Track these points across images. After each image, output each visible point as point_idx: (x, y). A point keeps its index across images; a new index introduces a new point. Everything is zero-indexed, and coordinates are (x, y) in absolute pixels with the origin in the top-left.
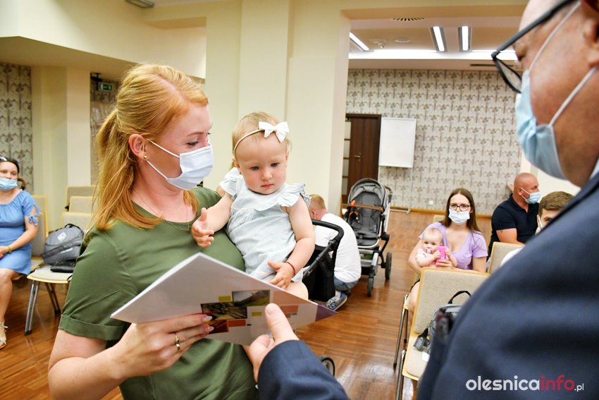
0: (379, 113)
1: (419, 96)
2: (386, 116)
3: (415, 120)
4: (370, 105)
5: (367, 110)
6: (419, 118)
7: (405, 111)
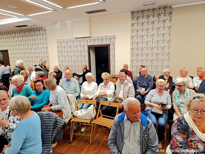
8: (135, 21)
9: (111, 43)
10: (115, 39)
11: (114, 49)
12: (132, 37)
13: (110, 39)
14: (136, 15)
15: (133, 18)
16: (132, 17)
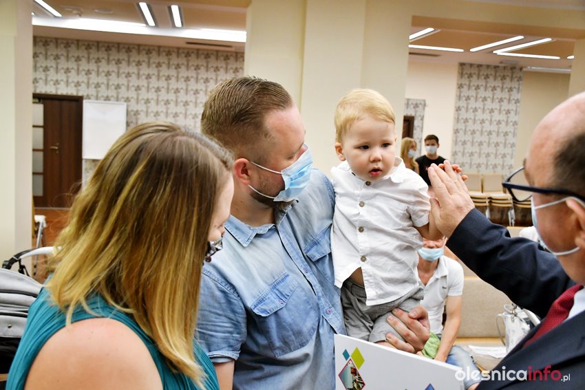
0: (80, 94)
1: (128, 75)
2: (89, 99)
3: (125, 104)
4: (67, 83)
5: (64, 90)
6: (129, 101)
7: (112, 92)
8: (465, 81)
9: (417, 115)
10: (426, 108)
11: (422, 127)
12: (458, 109)
13: (416, 106)
14: (467, 70)
15: (461, 75)
16: (460, 72)
